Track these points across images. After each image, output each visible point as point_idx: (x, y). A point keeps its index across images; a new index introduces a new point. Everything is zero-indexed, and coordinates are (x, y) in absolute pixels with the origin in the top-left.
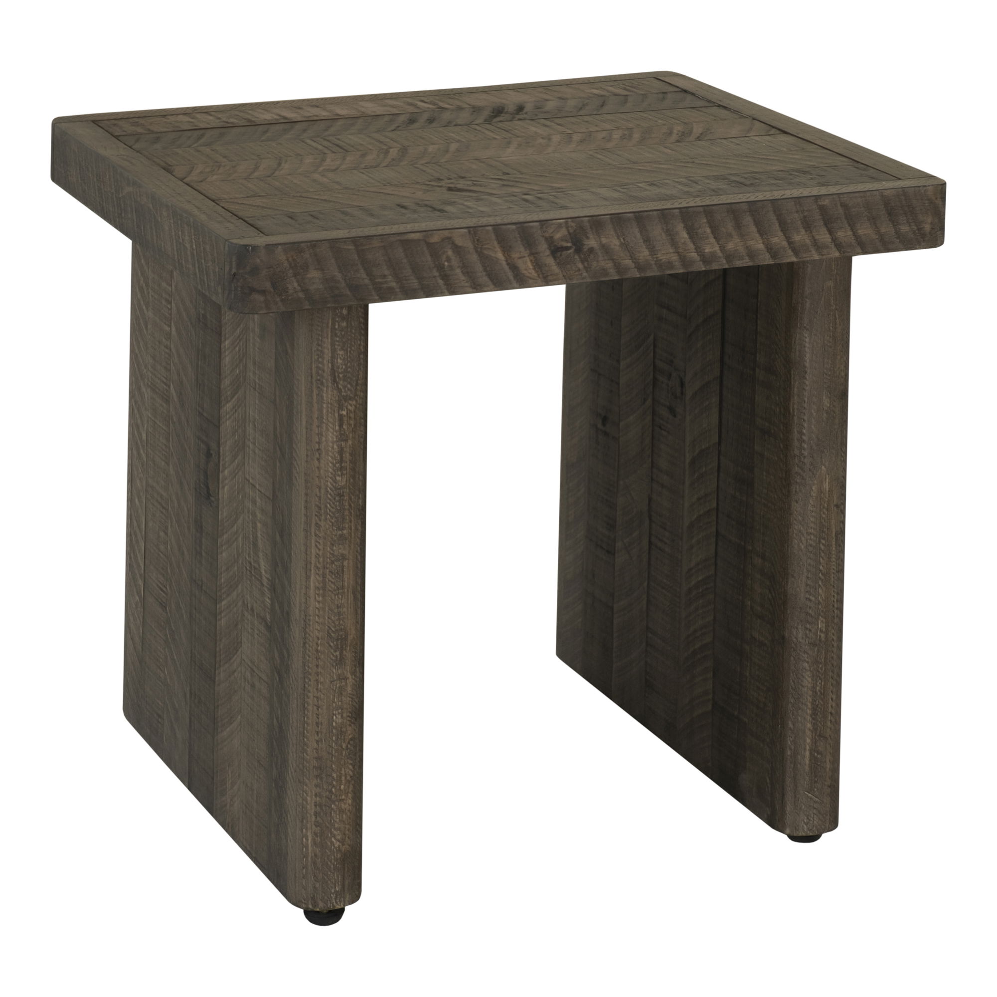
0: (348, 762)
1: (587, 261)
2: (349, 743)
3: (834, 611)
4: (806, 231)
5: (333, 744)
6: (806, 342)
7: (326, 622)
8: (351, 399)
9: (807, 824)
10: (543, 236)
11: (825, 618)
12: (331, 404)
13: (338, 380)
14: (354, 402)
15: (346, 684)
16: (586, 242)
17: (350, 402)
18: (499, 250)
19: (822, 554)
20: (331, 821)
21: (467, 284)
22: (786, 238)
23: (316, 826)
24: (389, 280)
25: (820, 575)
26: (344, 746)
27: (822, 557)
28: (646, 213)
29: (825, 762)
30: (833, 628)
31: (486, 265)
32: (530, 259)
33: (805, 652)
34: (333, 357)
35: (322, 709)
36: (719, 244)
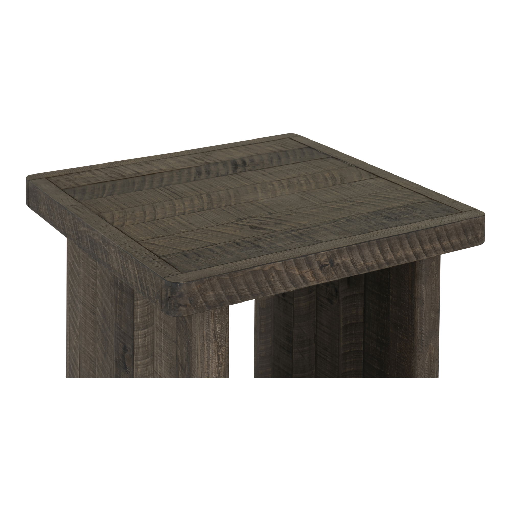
1: (336, 270)
4: (430, 244)
6: (423, 289)
10: (316, 261)
12: (214, 350)
13: (217, 338)
16: (335, 261)
17: (223, 348)
18: (296, 270)
21: (282, 288)
22: (422, 248)
31: (291, 278)
32: (310, 272)
34: (215, 327)
36: (393, 254)
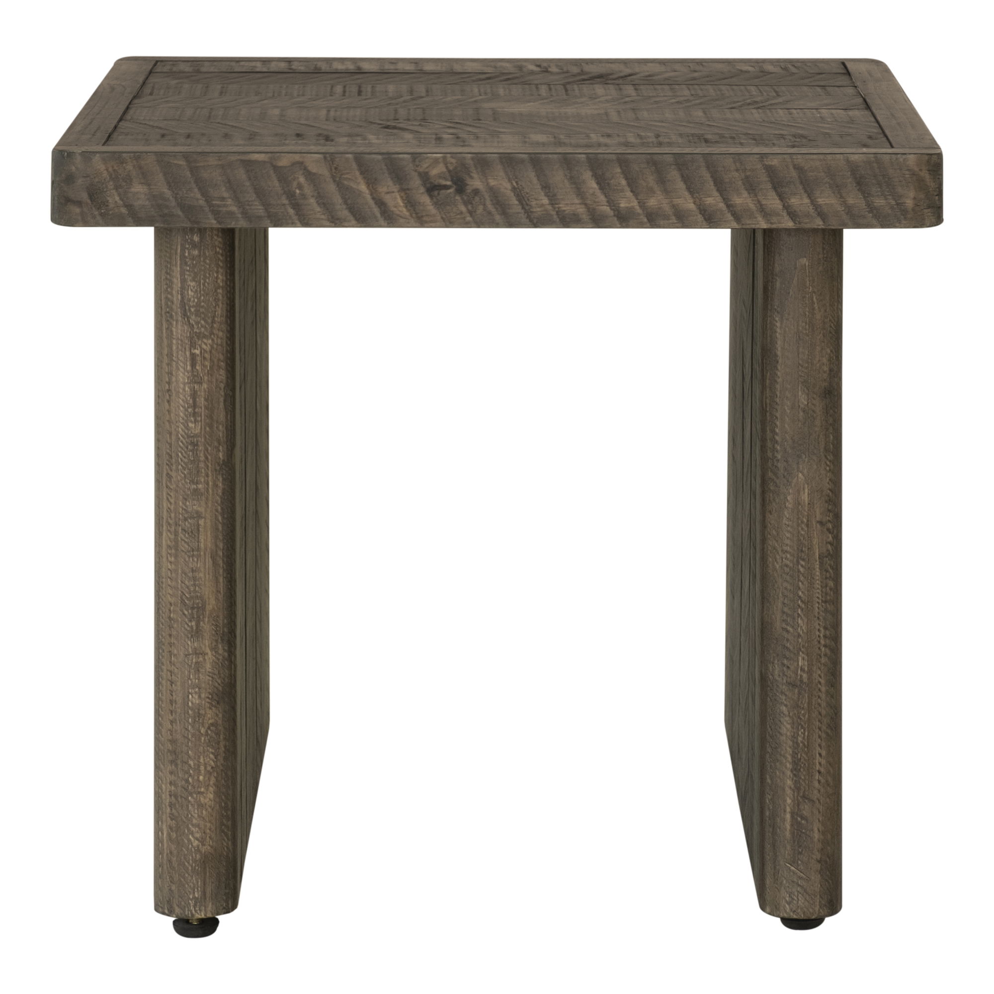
0: (208, 751)
2: (209, 728)
3: (819, 648)
5: (190, 727)
7: (179, 587)
8: (205, 337)
9: (789, 903)
11: (807, 655)
14: (210, 341)
15: (205, 659)
19: (802, 578)
20: (188, 815)
23: (172, 819)
24: (228, 203)
25: (799, 602)
26: (203, 731)
27: (801, 581)
28: (543, 156)
29: (812, 830)
30: (820, 669)
33: (782, 693)
35: (176, 685)
